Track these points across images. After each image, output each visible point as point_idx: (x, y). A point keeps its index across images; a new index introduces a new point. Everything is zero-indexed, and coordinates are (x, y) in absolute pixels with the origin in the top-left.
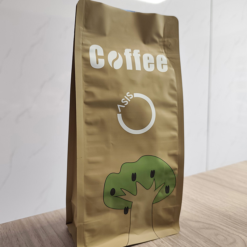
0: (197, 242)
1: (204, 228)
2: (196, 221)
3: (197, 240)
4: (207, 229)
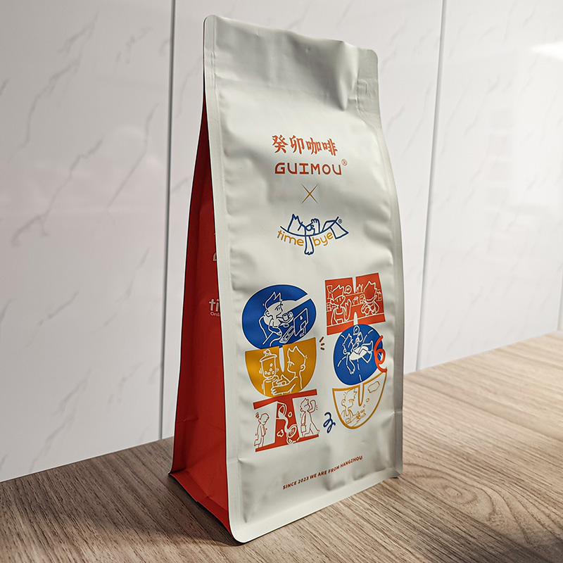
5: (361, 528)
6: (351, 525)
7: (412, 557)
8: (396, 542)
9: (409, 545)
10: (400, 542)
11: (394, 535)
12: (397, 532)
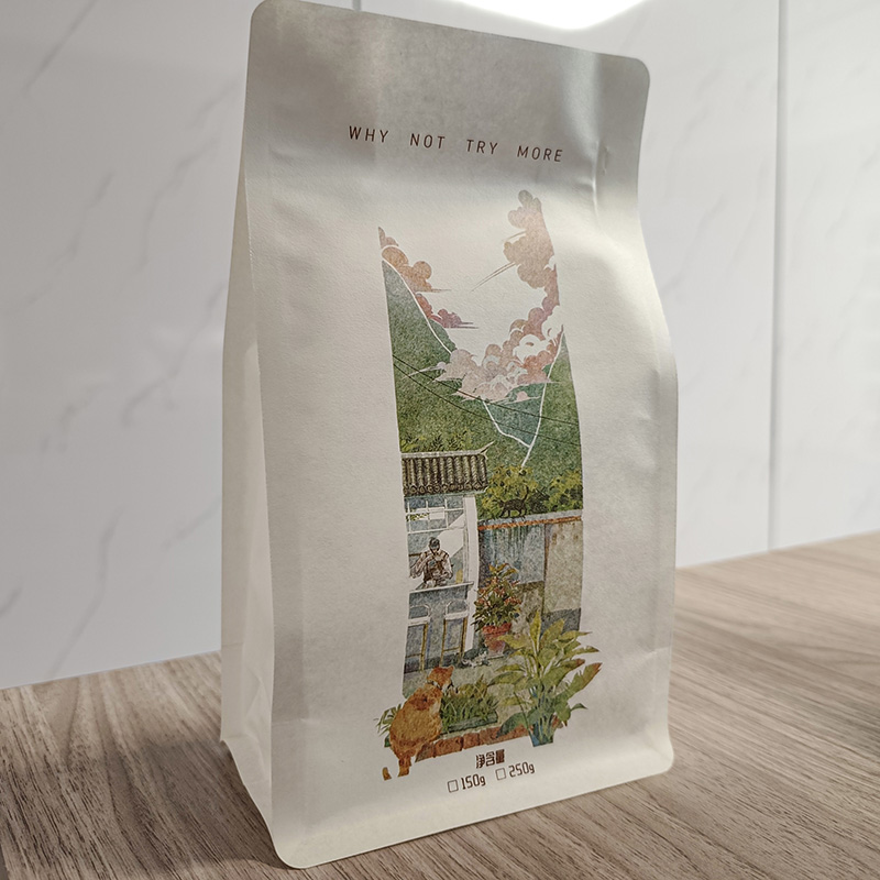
0: (835, 689)
1: (847, 662)
2: (819, 648)
3: (836, 685)
4: (857, 663)
5: (756, 722)
6: (737, 718)
7: (855, 755)
8: (821, 738)
9: (846, 741)
10: (830, 738)
11: (816, 730)
12: (820, 726)
